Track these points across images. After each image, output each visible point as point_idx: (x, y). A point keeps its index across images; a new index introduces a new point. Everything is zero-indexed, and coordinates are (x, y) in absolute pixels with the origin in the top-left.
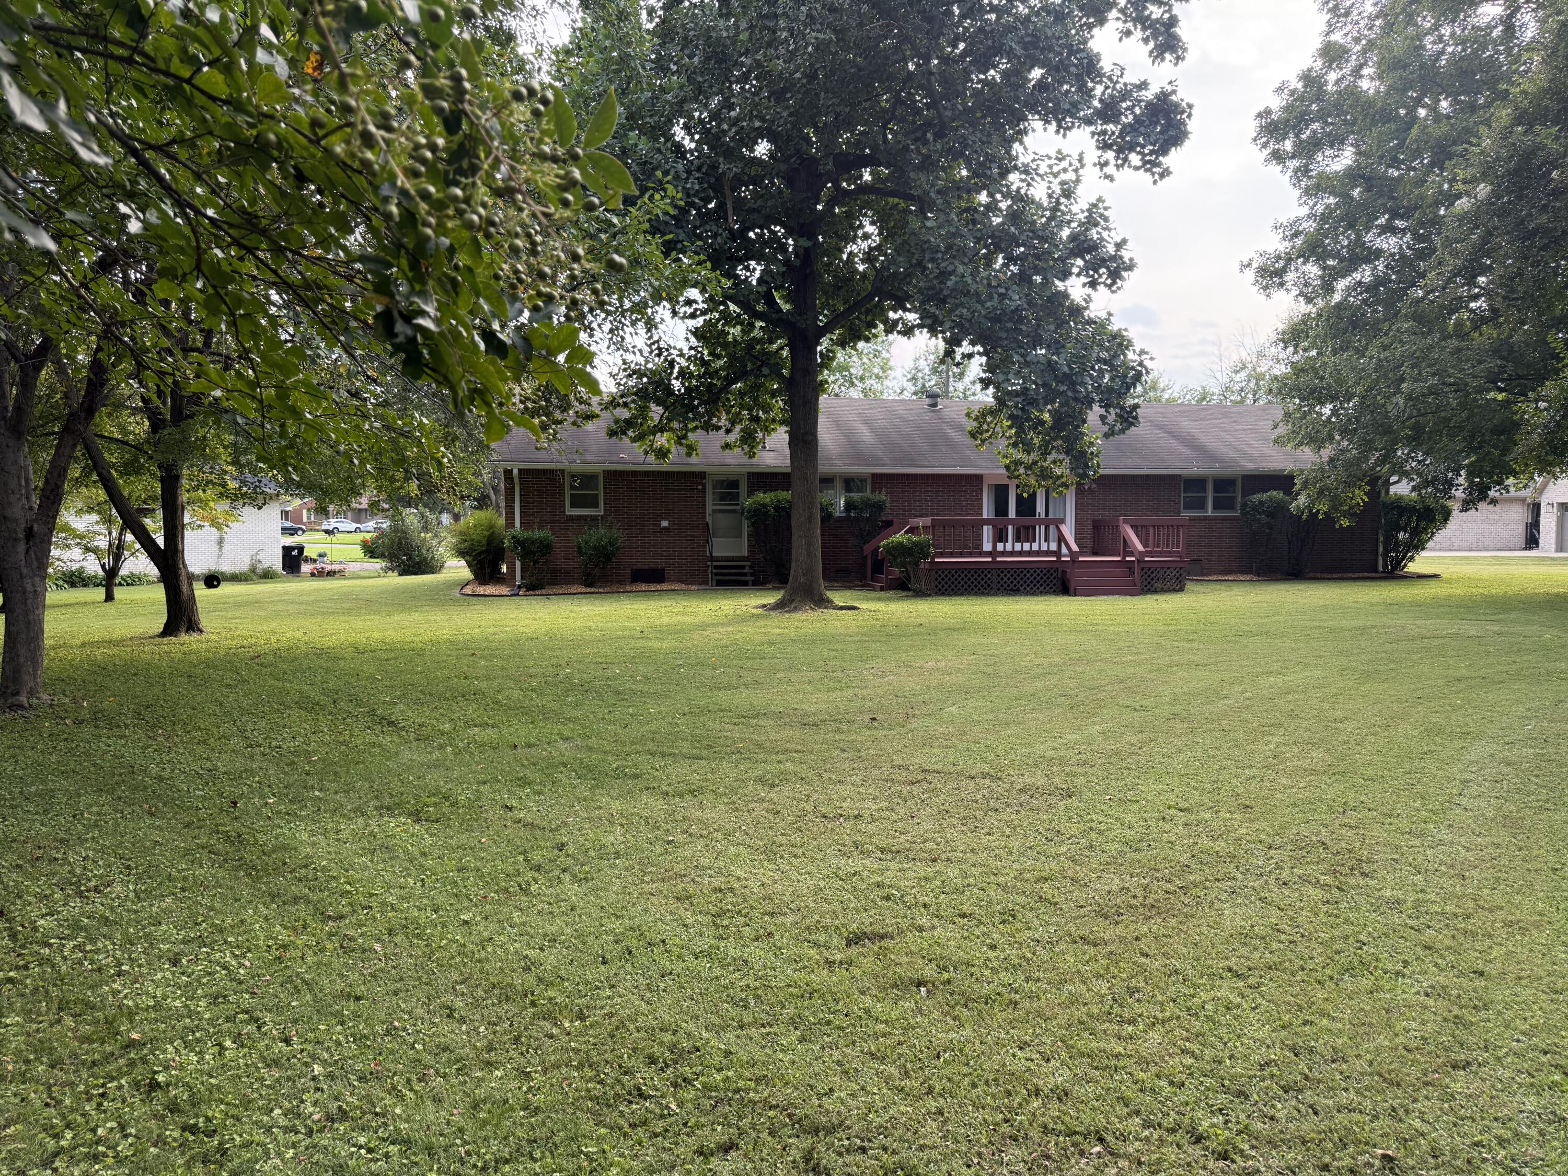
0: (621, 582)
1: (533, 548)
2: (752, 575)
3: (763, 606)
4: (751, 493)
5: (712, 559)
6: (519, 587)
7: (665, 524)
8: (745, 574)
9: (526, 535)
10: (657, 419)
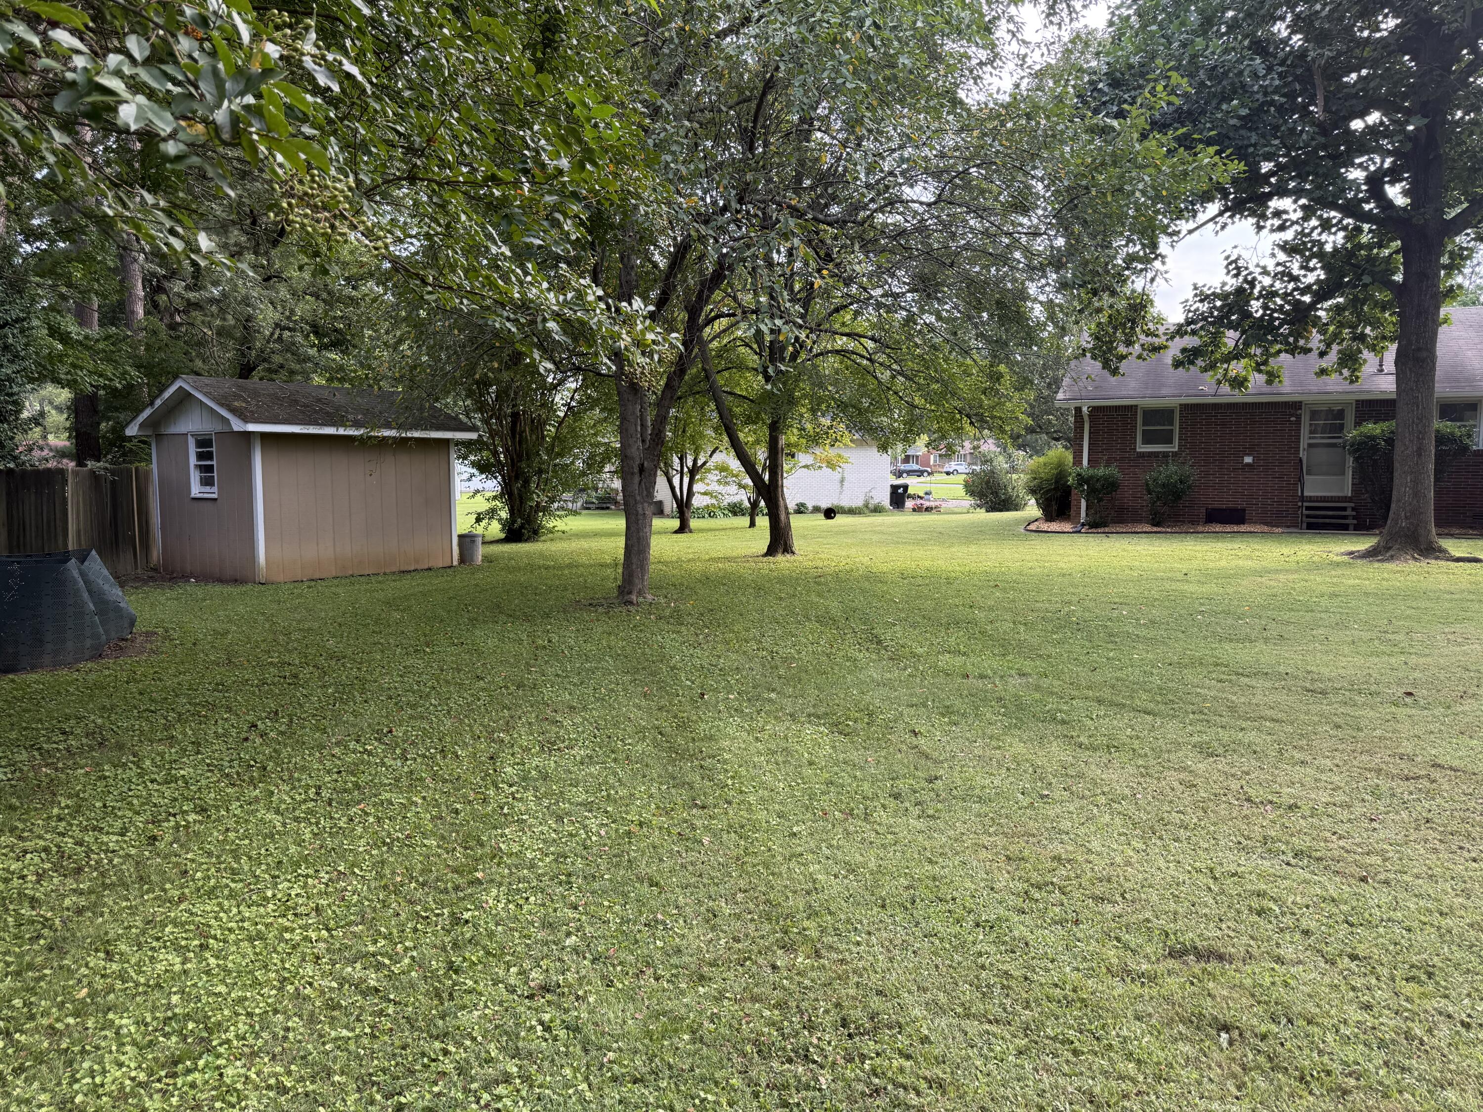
0: (1194, 522)
1: (1098, 485)
2: (1354, 518)
3: (1351, 553)
4: (1358, 424)
5: (1303, 498)
6: (1083, 525)
7: (1248, 460)
8: (1345, 517)
9: (1091, 472)
10: (1231, 344)
